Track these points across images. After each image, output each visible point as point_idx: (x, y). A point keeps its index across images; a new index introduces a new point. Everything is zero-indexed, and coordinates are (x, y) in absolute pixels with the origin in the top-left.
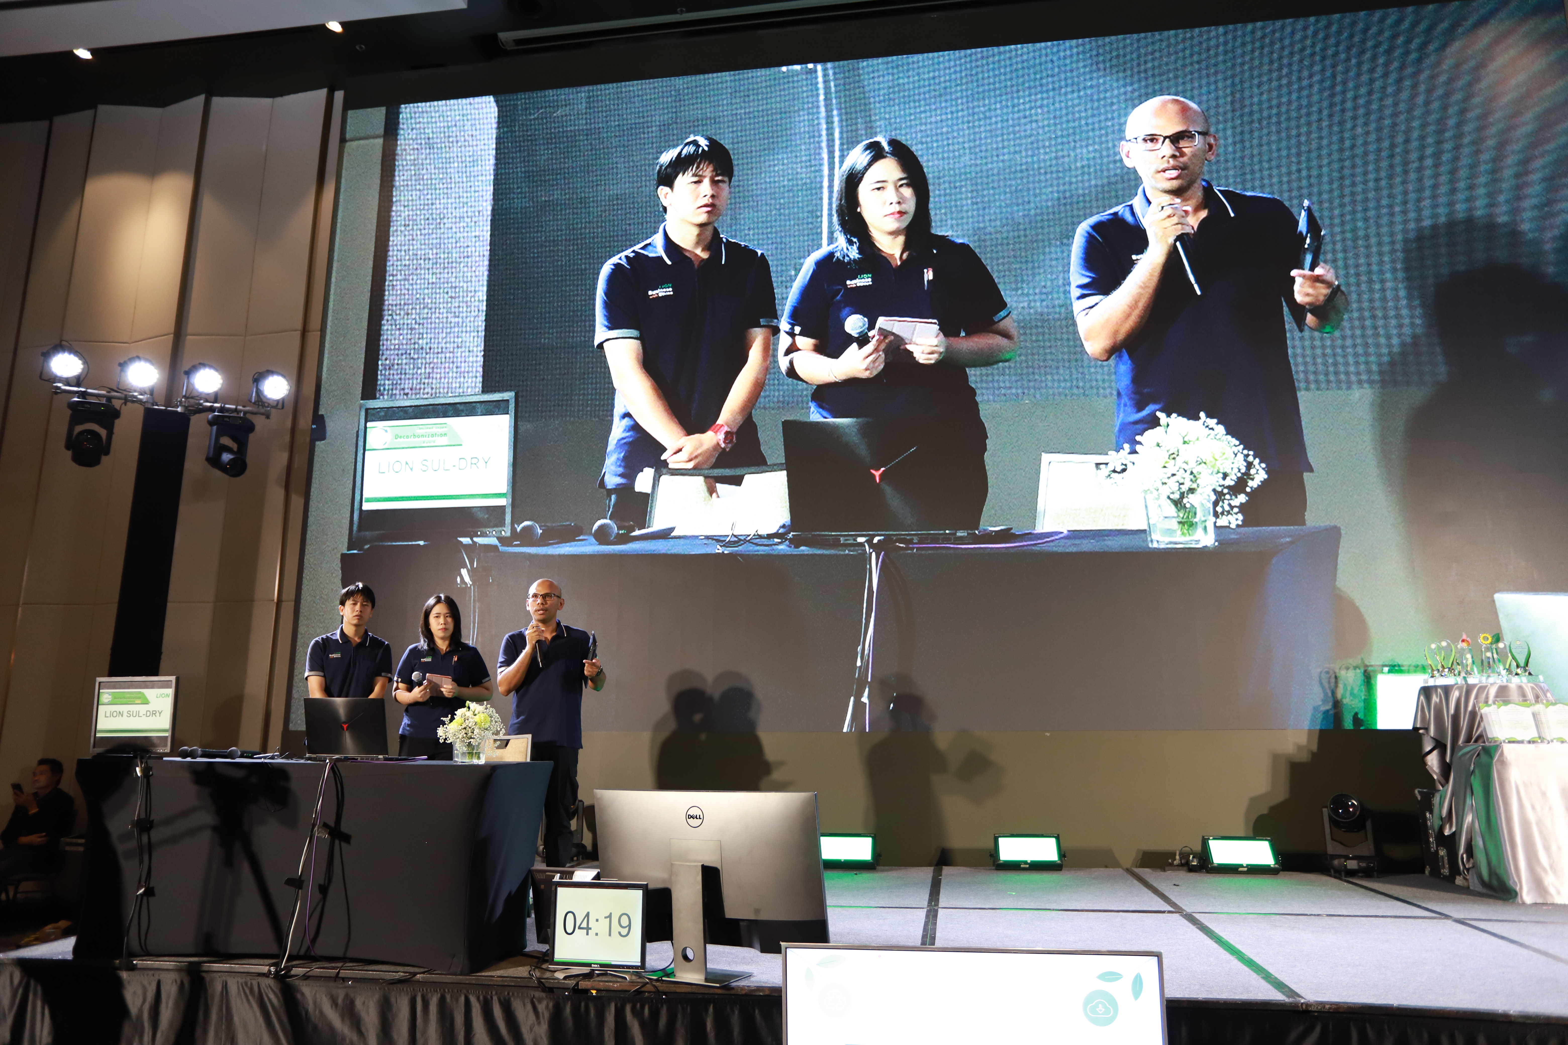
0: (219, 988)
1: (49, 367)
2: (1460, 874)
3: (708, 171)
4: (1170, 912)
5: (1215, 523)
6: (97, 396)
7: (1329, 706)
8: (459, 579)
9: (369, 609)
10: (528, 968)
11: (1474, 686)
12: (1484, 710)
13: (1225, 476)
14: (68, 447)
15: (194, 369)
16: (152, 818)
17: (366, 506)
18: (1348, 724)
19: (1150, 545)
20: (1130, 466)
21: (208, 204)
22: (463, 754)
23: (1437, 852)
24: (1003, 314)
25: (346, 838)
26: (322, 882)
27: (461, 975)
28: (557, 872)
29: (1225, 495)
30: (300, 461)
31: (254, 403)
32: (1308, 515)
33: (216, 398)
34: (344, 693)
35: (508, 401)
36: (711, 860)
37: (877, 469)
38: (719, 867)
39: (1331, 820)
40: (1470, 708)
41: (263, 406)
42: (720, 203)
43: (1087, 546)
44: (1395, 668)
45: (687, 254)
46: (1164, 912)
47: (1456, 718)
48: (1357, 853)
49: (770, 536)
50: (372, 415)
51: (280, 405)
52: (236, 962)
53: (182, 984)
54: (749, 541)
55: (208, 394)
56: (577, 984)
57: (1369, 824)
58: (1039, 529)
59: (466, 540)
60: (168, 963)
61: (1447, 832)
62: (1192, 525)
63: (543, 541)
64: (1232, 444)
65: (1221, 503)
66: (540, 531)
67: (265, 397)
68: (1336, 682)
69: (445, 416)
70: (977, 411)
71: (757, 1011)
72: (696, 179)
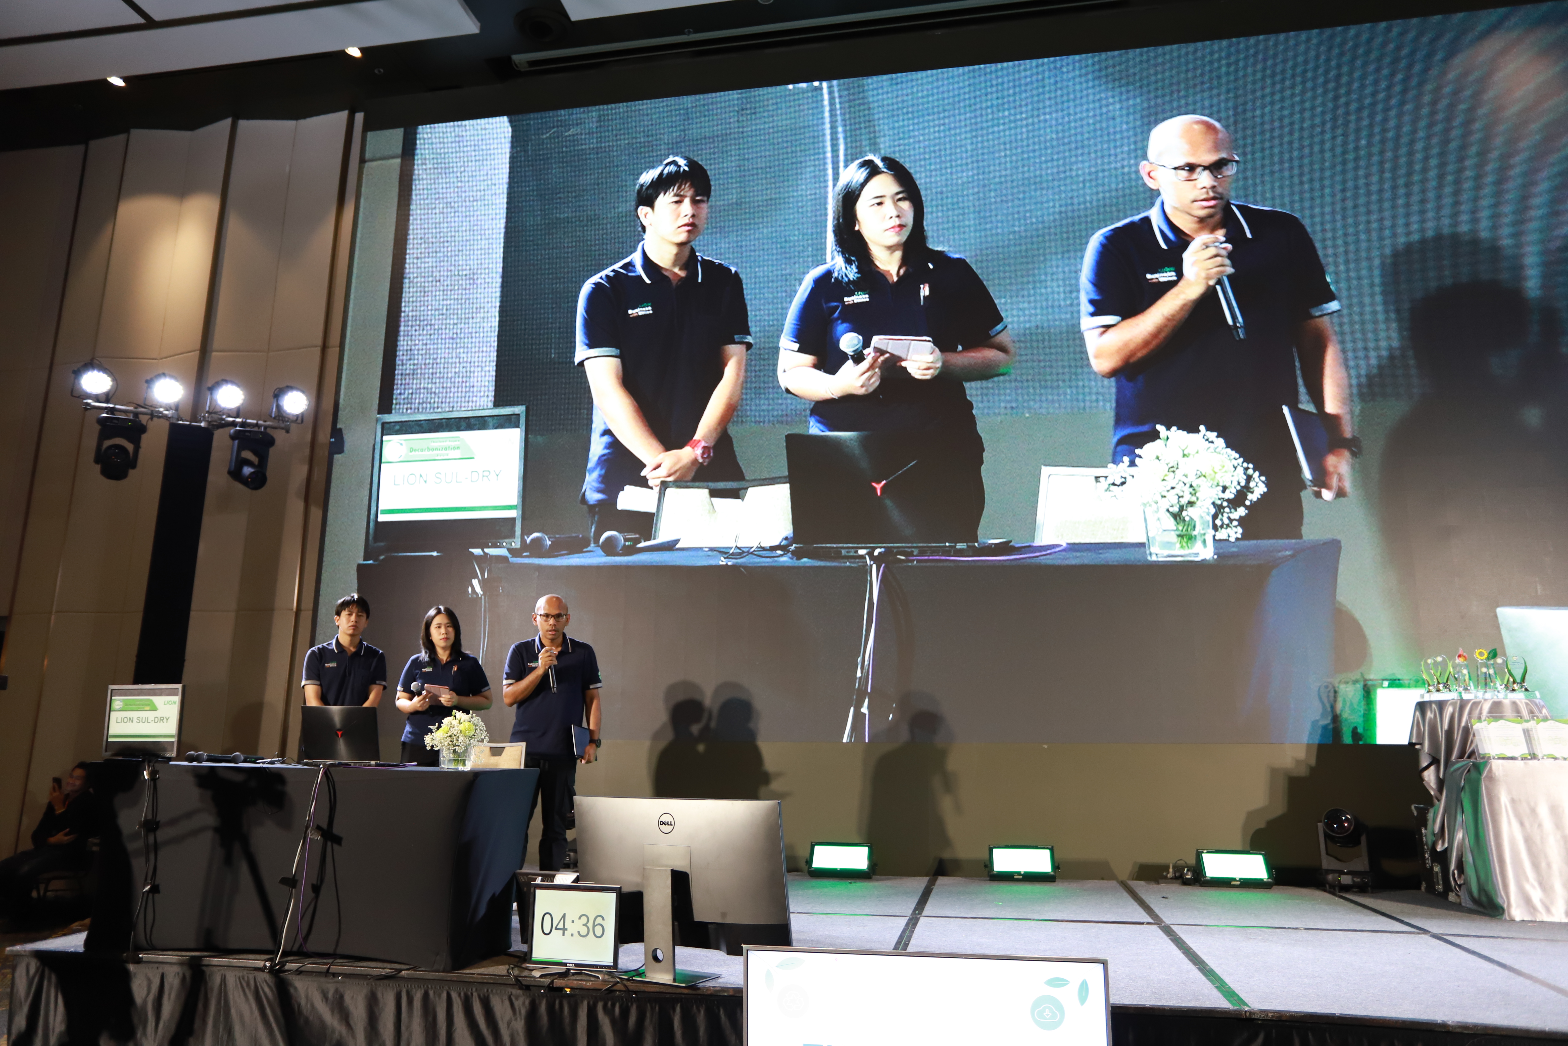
0: (218, 980)
1: (79, 384)
2: (1452, 891)
3: (688, 191)
4: (1148, 923)
5: (1214, 536)
6: (125, 412)
7: (1327, 721)
8: (470, 589)
9: (364, 619)
10: (507, 967)
11: (1468, 701)
12: (1477, 726)
13: (1224, 489)
14: (97, 461)
15: (217, 384)
16: (158, 819)
17: (382, 518)
18: (1348, 739)
19: (1149, 558)
20: (1129, 479)
21: (234, 224)
22: (450, 761)
23: (1432, 868)
24: (999, 327)
25: (338, 840)
26: (315, 882)
27: (443, 972)
28: (539, 875)
29: (1224, 508)
30: (319, 475)
31: (275, 418)
32: (1305, 530)
33: (238, 413)
34: (340, 701)
35: (519, 415)
36: (681, 865)
37: (879, 482)
38: (688, 871)
39: (1326, 836)
40: (1463, 724)
41: (283, 421)
42: (701, 223)
43: (1087, 558)
44: (1395, 683)
45: (665, 273)
46: (1143, 923)
47: (1450, 733)
48: (1351, 869)
49: (773, 548)
50: (388, 429)
51: (299, 419)
52: (234, 956)
53: (184, 978)
54: (752, 553)
55: (230, 410)
56: (552, 982)
57: (1363, 839)
58: (1038, 542)
59: (477, 551)
60: (171, 957)
61: (1439, 848)
62: (1191, 538)
63: (551, 553)
64: (1232, 457)
65: (1220, 516)
66: (549, 543)
67: (285, 412)
68: (1335, 697)
69: (459, 429)
70: (975, 424)
71: (722, 1011)
72: (676, 199)
